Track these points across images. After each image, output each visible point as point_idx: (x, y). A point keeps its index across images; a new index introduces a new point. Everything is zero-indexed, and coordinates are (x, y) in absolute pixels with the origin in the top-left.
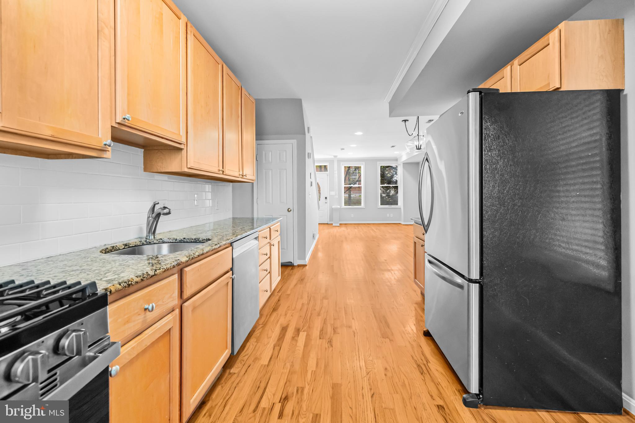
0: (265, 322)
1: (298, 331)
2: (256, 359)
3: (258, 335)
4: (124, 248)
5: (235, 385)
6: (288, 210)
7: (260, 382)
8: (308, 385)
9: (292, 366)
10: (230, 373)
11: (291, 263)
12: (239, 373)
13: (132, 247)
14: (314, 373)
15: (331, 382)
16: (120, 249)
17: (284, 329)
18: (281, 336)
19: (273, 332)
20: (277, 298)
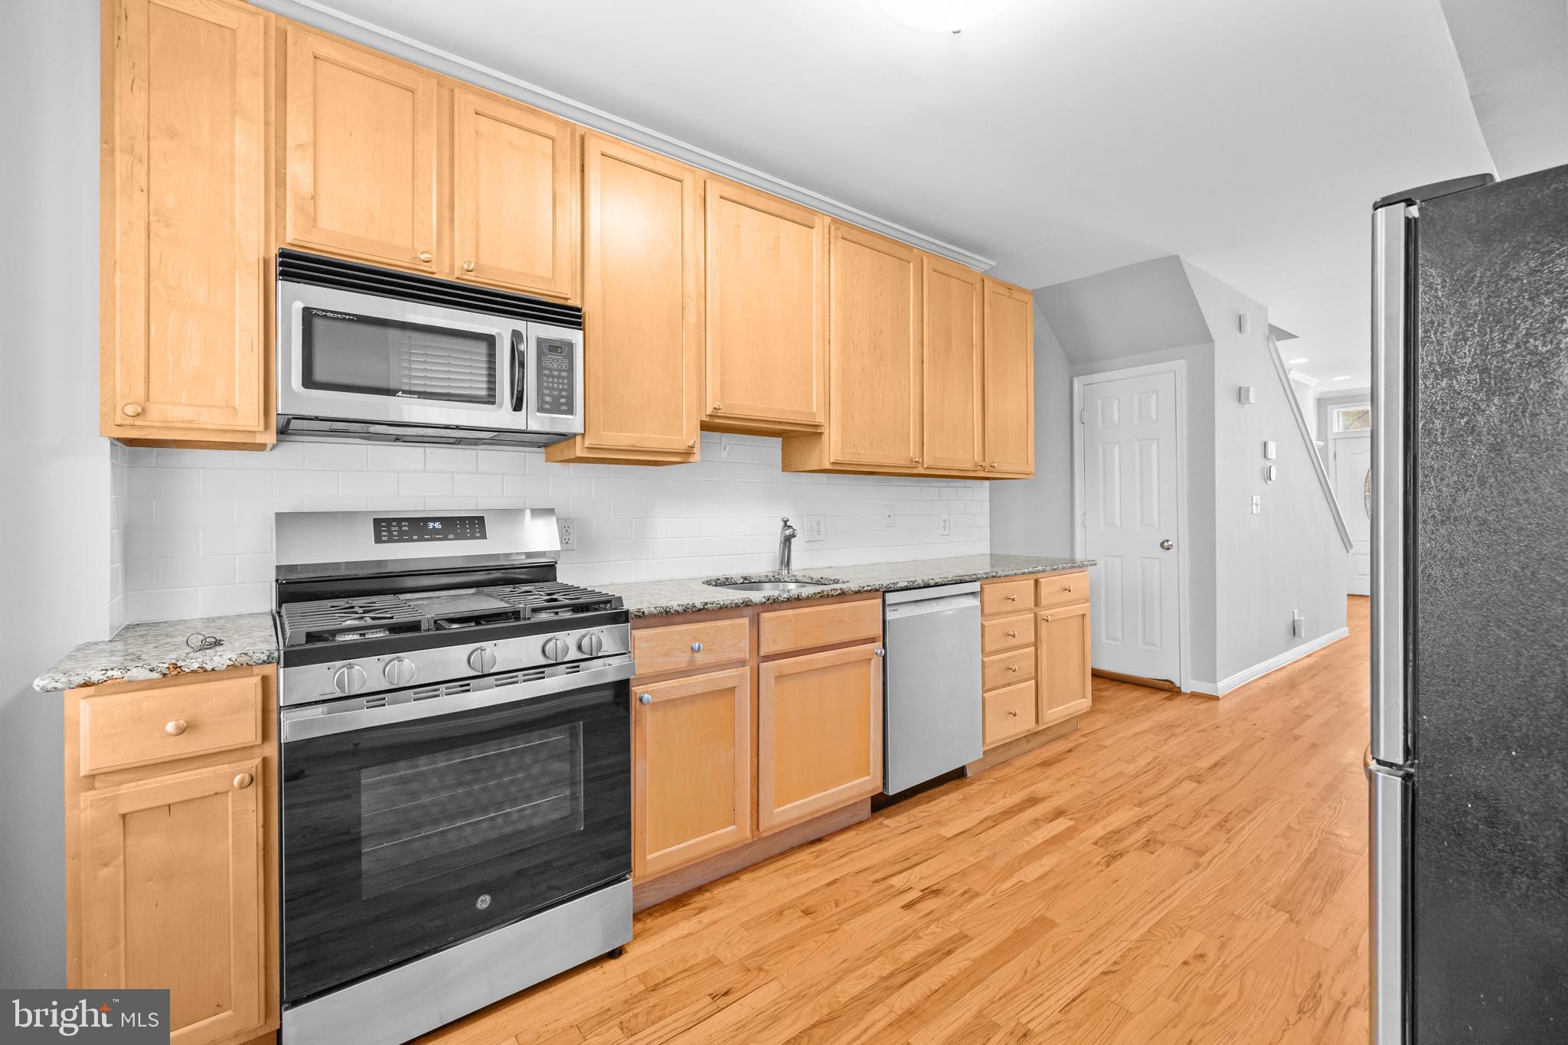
0: (1007, 777)
1: (1059, 813)
2: (938, 823)
3: (973, 792)
4: (743, 583)
5: (877, 839)
6: (1162, 545)
7: (916, 855)
8: (993, 895)
9: (992, 858)
10: (881, 824)
11: (1171, 685)
12: (895, 829)
13: (755, 582)
14: (1022, 886)
15: (1043, 911)
16: (737, 584)
17: (1032, 801)
18: (1014, 809)
19: (1004, 797)
20: (1071, 745)
